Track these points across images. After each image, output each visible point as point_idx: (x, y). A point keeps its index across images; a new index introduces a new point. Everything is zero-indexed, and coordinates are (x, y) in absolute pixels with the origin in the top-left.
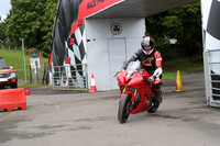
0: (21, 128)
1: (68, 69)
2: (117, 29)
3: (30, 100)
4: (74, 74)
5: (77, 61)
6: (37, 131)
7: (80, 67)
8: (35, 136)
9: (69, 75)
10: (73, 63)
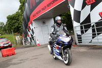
0: (14, 61)
1: (29, 39)
2: (44, 23)
3: (16, 51)
4: (31, 40)
5: (32, 35)
6: (19, 62)
7: (33, 38)
8: (18, 63)
9: (29, 41)
10: (30, 36)
